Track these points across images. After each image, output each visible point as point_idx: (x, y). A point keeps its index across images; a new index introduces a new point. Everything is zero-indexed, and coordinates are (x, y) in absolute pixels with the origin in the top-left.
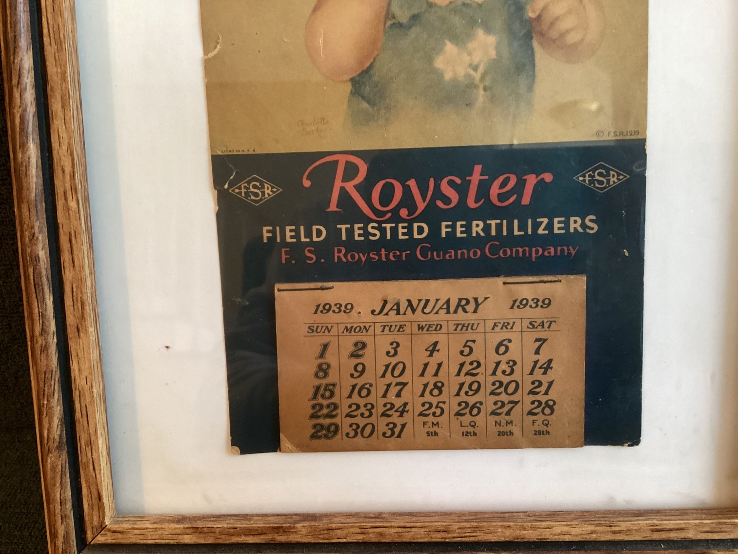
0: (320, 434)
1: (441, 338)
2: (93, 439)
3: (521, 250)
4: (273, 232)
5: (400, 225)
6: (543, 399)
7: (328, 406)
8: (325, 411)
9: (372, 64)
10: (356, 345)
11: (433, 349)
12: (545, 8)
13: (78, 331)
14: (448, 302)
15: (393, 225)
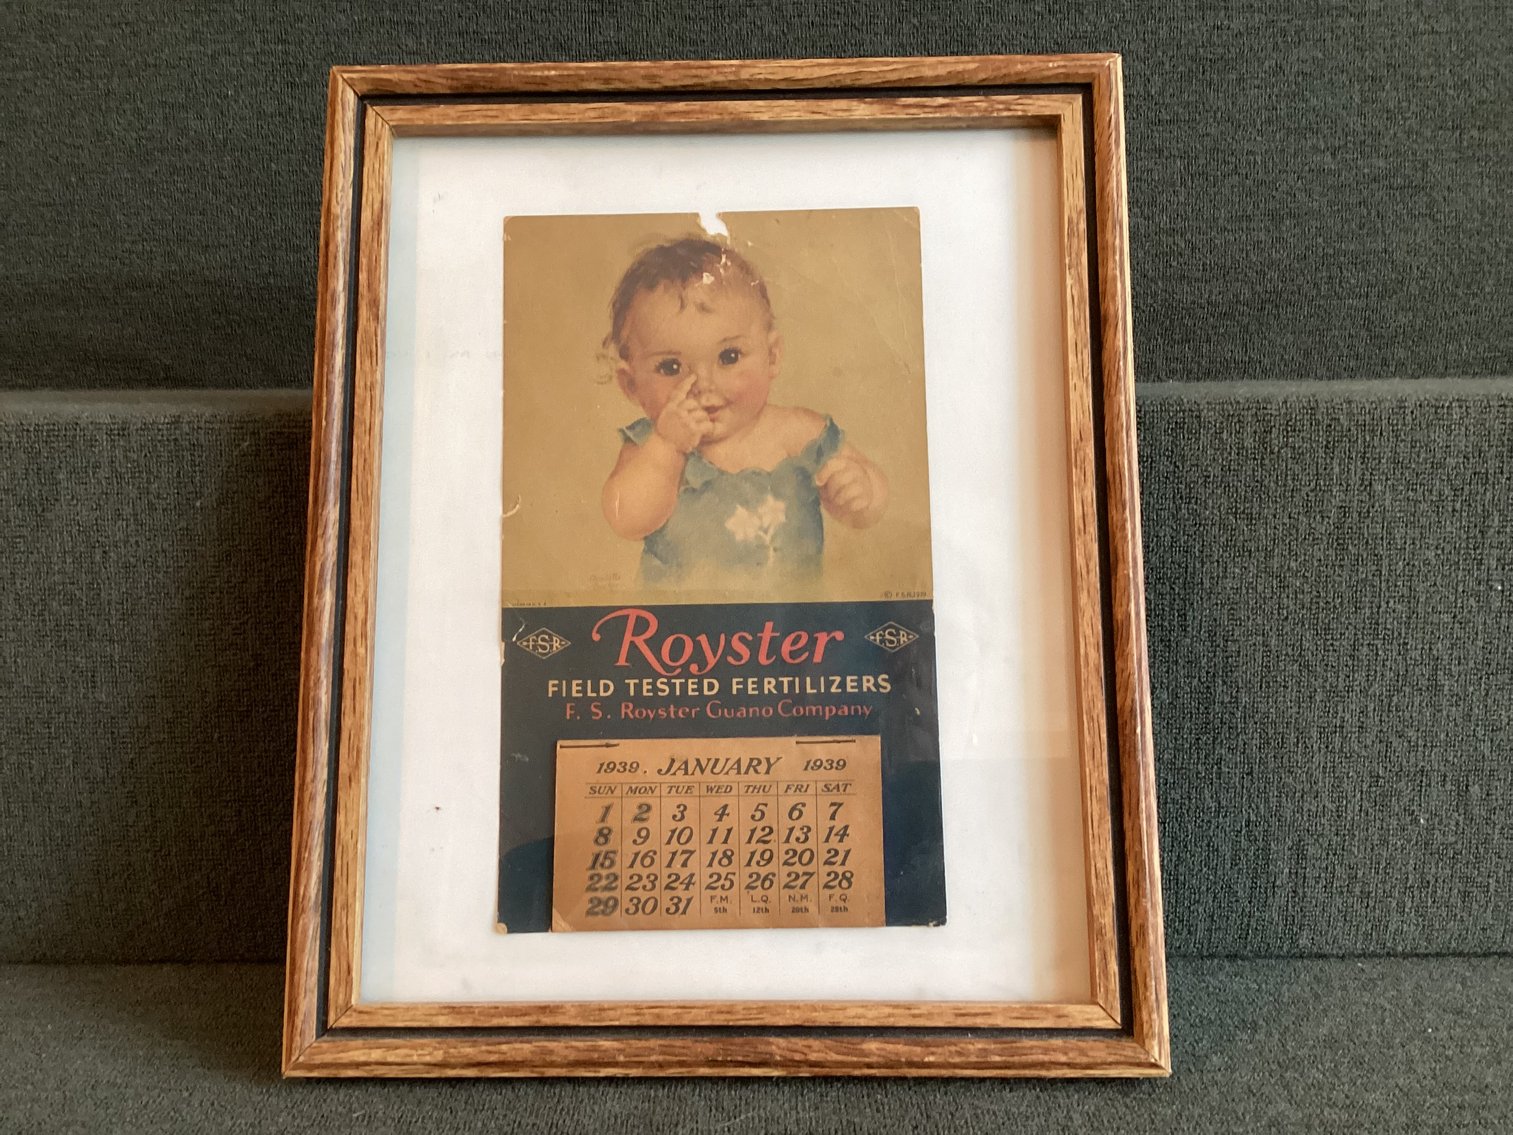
0: (596, 910)
1: (730, 800)
2: (350, 901)
3: (814, 709)
4: (559, 686)
5: (690, 681)
6: (840, 870)
7: (608, 877)
8: (604, 882)
9: (664, 526)
10: (640, 807)
11: (722, 813)
12: (831, 477)
13: (350, 781)
14: (739, 762)
15: (683, 681)
